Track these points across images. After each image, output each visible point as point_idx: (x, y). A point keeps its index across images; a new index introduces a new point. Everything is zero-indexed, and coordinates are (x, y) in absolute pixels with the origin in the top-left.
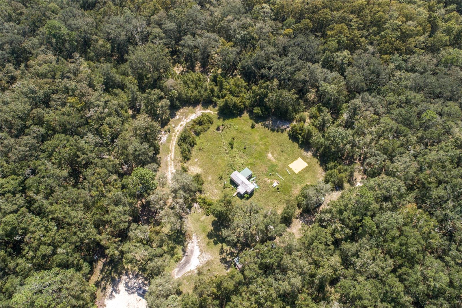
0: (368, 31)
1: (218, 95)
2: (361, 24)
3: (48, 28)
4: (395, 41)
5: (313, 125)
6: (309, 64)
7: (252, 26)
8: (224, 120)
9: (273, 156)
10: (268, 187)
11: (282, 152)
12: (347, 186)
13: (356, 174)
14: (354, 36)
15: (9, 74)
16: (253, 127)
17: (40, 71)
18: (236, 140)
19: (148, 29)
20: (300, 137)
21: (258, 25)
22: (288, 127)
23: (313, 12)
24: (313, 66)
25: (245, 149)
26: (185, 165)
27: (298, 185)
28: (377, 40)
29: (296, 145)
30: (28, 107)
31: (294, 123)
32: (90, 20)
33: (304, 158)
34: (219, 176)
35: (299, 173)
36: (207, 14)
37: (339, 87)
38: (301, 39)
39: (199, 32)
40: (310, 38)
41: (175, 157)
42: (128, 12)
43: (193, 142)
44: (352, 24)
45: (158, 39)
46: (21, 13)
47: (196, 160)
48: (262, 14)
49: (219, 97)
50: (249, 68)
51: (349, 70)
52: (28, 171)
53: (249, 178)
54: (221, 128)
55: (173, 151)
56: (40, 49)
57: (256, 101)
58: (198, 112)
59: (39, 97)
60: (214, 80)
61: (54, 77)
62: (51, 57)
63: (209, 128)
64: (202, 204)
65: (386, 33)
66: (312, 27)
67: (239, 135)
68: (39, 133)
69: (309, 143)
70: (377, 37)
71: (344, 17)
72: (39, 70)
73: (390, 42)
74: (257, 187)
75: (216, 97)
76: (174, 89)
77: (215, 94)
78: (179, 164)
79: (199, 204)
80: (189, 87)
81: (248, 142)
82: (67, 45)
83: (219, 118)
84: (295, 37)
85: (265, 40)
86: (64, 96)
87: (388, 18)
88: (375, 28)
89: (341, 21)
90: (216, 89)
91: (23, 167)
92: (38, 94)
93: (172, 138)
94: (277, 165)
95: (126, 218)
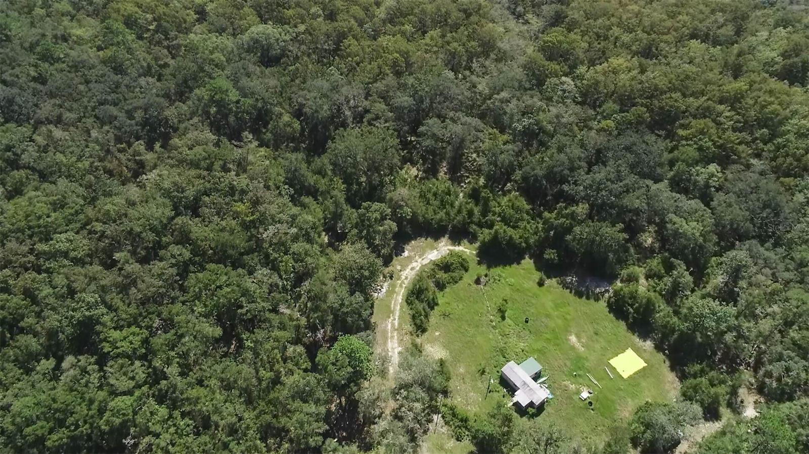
0: (752, 133)
1: (480, 221)
2: (738, 121)
3: (210, 90)
4: (803, 156)
5: (655, 291)
6: (649, 182)
7: (544, 111)
8: (489, 267)
9: (579, 341)
10: (571, 398)
11: (596, 334)
12: (725, 412)
13: (742, 392)
14: (729, 141)
15: (137, 158)
16: (541, 284)
17: (189, 158)
18: (510, 304)
19: (366, 103)
20: (631, 310)
21: (554, 110)
22: (607, 291)
23: (651, 97)
24: (654, 187)
25: (527, 322)
26: (418, 341)
27: (629, 400)
28: (769, 151)
29: (622, 325)
30: (169, 212)
31: (619, 284)
32: (273, 82)
33: (638, 351)
34: (480, 368)
35: (630, 377)
36: (463, 87)
37: (704, 226)
38: (630, 138)
39: (451, 114)
40: (646, 138)
41: (400, 324)
42: (336, 74)
43: (433, 299)
44: (722, 119)
45: (382, 121)
46: (166, 65)
47: (437, 334)
48: (560, 93)
49: (480, 225)
50: (536, 180)
51: (719, 197)
52: (157, 323)
53: (536, 377)
54: (483, 279)
55: (397, 313)
56: (191, 122)
57: (547, 237)
58: (442, 249)
59: (186, 198)
60: (474, 195)
61: (209, 169)
62: (209, 136)
63: (461, 278)
64: (449, 418)
65: (788, 140)
66: (649, 119)
67: (516, 296)
68: (180, 258)
69: (648, 324)
70: (769, 145)
71: (708, 108)
72: (187, 155)
73: (794, 155)
74: (550, 397)
75: (476, 224)
76: (407, 205)
77: (475, 220)
78: (407, 338)
79: (443, 417)
80: (428, 203)
81: (532, 311)
82: (232, 119)
83: (479, 263)
84: (619, 134)
85: (565, 136)
86: (227, 200)
87: (789, 115)
88: (765, 130)
89: (703, 113)
90: (477, 211)
91: (150, 313)
92: (186, 194)
93: (397, 289)
94: (586, 359)
95: (319, 428)
